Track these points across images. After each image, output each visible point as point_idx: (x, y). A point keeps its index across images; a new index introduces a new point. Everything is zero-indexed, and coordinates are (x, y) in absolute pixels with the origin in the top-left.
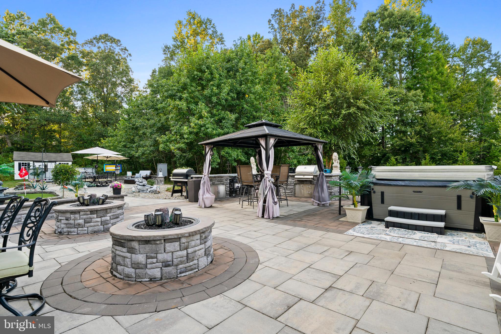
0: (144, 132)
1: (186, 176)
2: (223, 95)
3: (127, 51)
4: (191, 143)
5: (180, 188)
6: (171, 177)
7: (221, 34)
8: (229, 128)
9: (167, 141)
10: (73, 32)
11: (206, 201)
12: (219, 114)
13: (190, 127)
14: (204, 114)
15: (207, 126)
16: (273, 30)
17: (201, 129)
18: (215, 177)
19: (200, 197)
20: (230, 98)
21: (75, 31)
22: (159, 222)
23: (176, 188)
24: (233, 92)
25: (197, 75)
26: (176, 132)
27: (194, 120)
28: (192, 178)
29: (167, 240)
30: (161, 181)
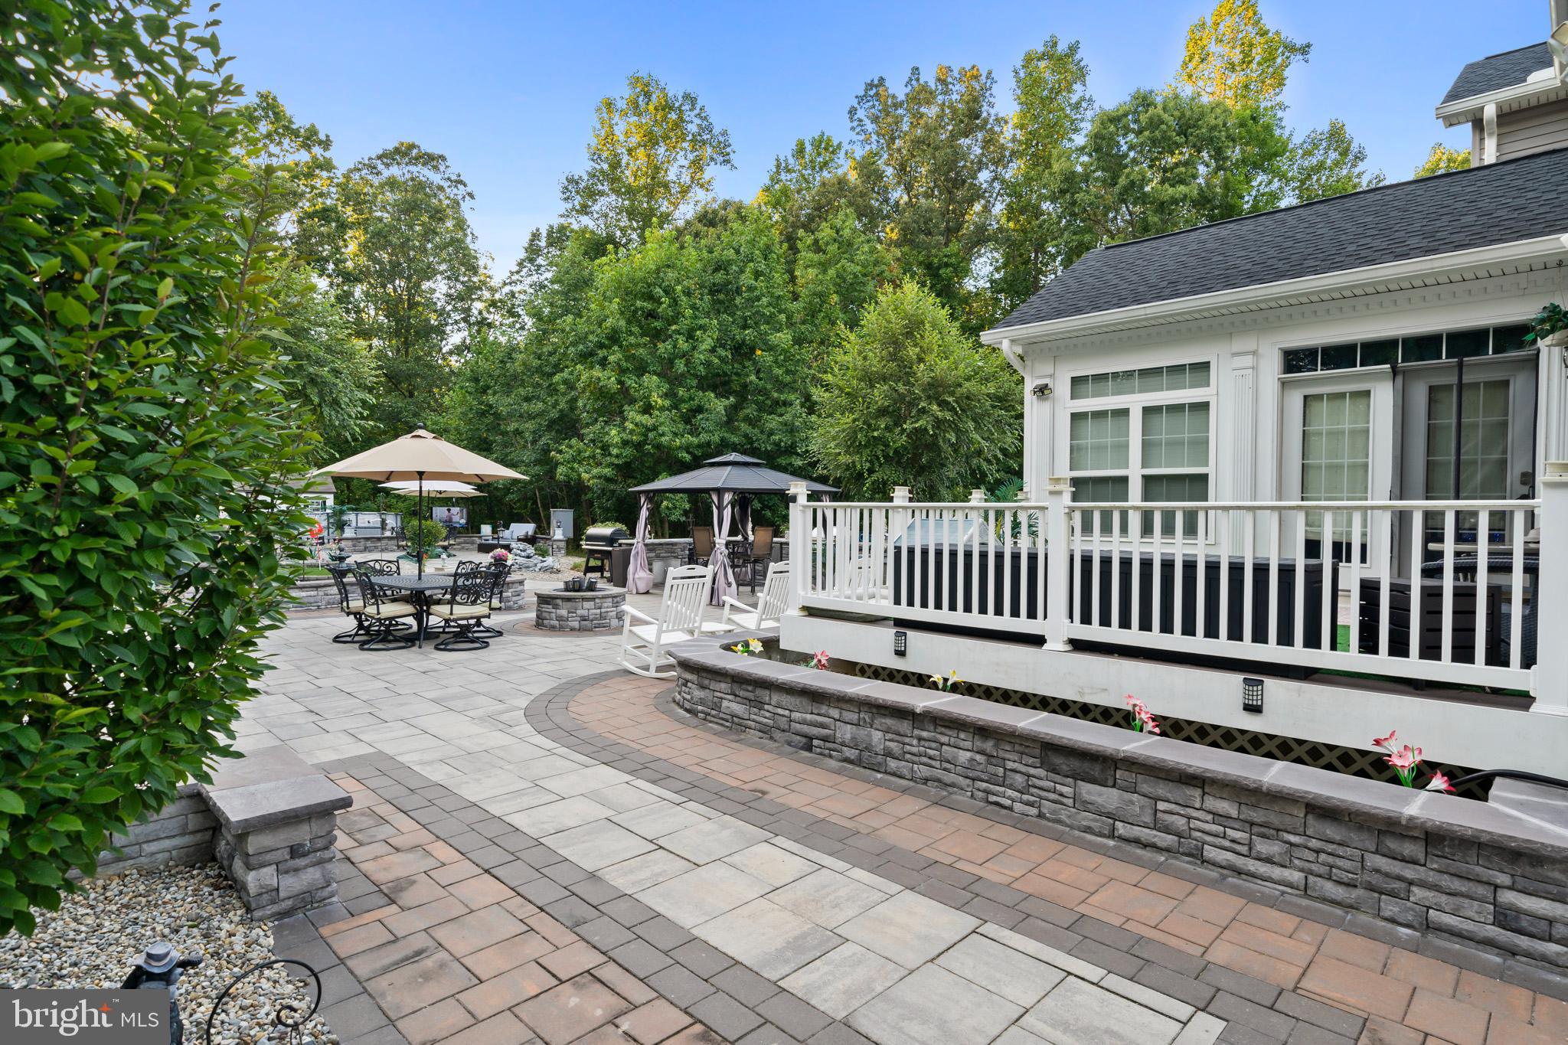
0: (517, 430)
1: (610, 540)
2: (700, 357)
3: (465, 186)
4: (627, 465)
5: (599, 563)
6: (582, 543)
7: (724, 133)
8: (710, 432)
9: (574, 459)
10: (323, 138)
11: (638, 583)
12: (691, 399)
13: (625, 429)
14: (656, 402)
15: (661, 429)
16: (862, 137)
17: (646, 436)
18: (661, 544)
19: (630, 577)
20: (716, 361)
21: (327, 136)
22: (577, 586)
23: (592, 563)
24: (723, 346)
25: (642, 308)
26: (593, 441)
27: (634, 415)
28: (620, 545)
29: (584, 599)
30: (559, 549)
